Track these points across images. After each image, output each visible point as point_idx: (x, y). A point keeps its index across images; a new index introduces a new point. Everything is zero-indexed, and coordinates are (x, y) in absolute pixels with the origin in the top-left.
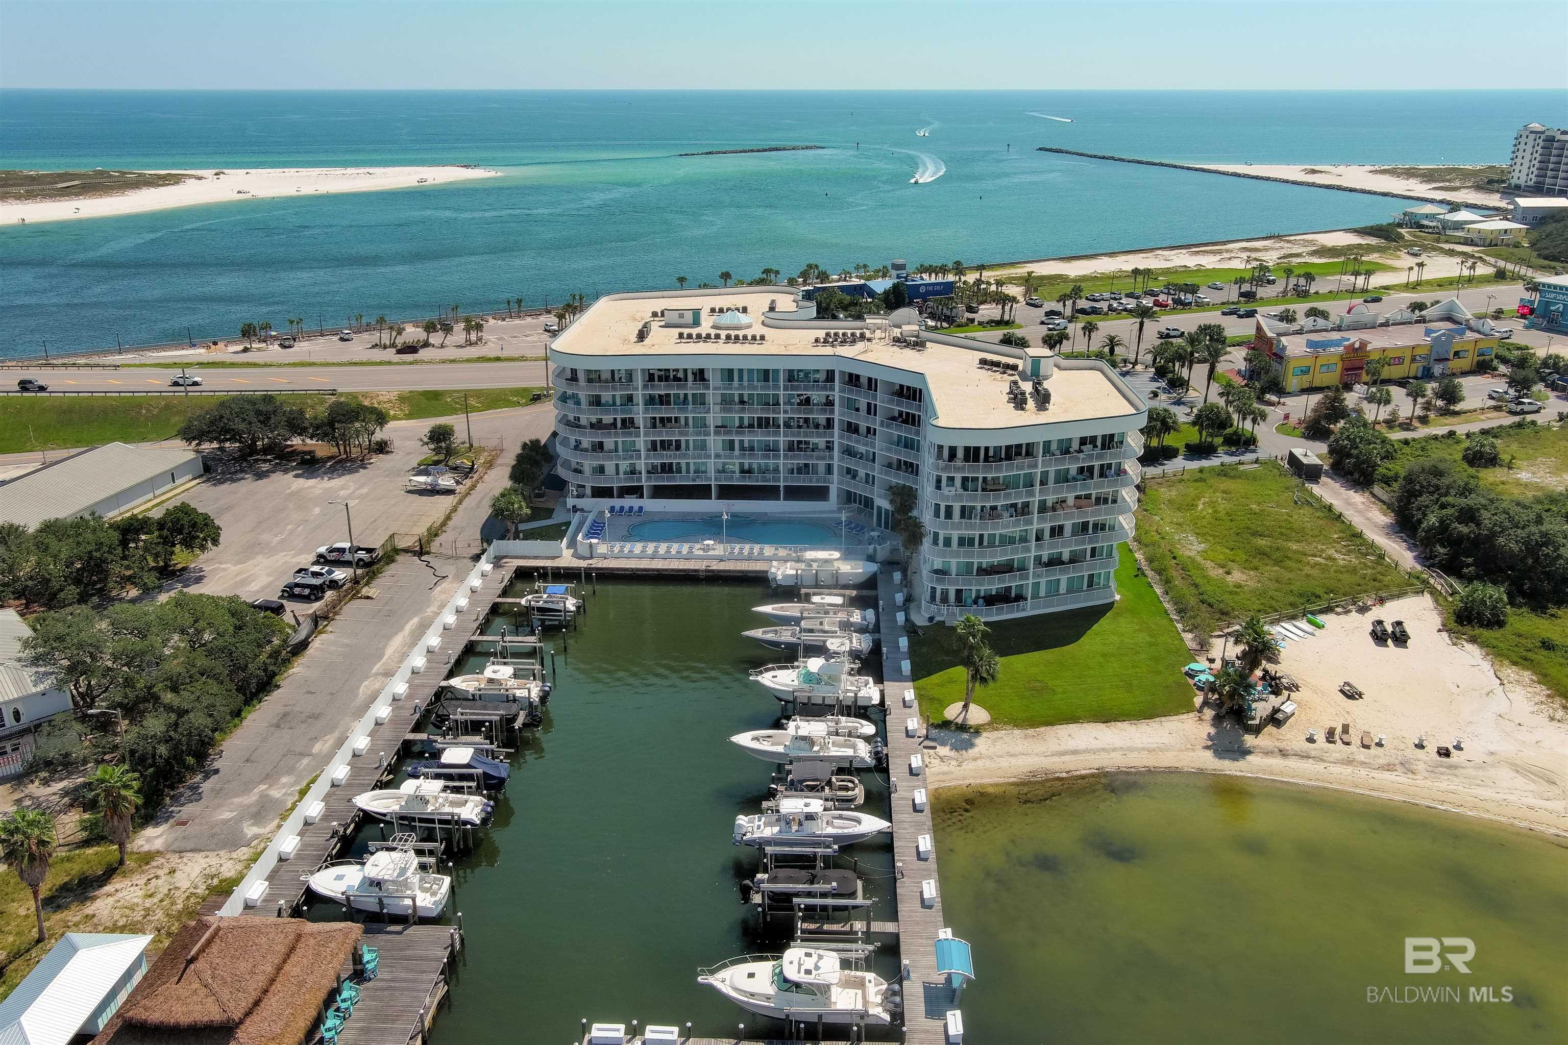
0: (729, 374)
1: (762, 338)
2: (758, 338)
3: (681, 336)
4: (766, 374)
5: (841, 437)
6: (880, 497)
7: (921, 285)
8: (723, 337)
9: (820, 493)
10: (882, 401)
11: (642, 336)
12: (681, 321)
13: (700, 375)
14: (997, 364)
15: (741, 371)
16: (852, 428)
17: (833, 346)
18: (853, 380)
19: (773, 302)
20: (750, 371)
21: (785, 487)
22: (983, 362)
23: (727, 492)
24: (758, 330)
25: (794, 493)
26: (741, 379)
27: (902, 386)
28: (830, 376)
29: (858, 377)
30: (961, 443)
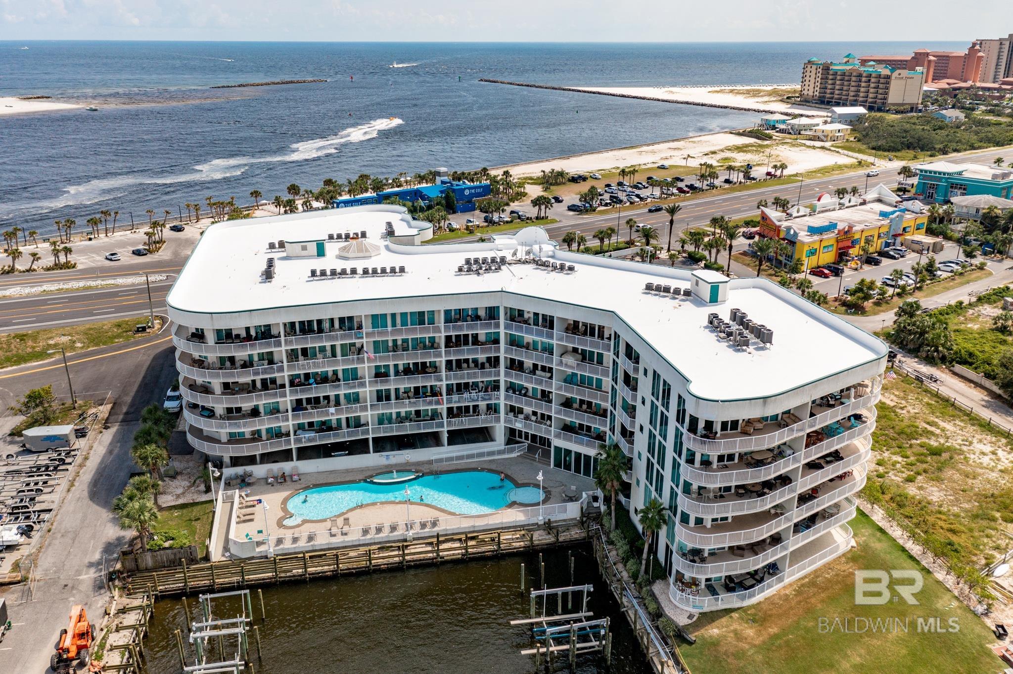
0: (378, 320)
1: (402, 270)
2: (397, 270)
3: (313, 273)
4: (420, 318)
5: (506, 374)
7: (465, 189)
8: (360, 271)
9: (483, 435)
10: (557, 339)
11: (268, 275)
12: (304, 253)
14: (667, 290)
15: (393, 316)
16: (515, 365)
17: (479, 274)
18: (516, 316)
19: (389, 224)
20: (403, 315)
21: (449, 432)
22: (649, 287)
23: (381, 444)
24: (390, 260)
25: (456, 437)
26: (394, 324)
27: (576, 323)
28: (492, 313)
29: (521, 313)
30: (718, 417)
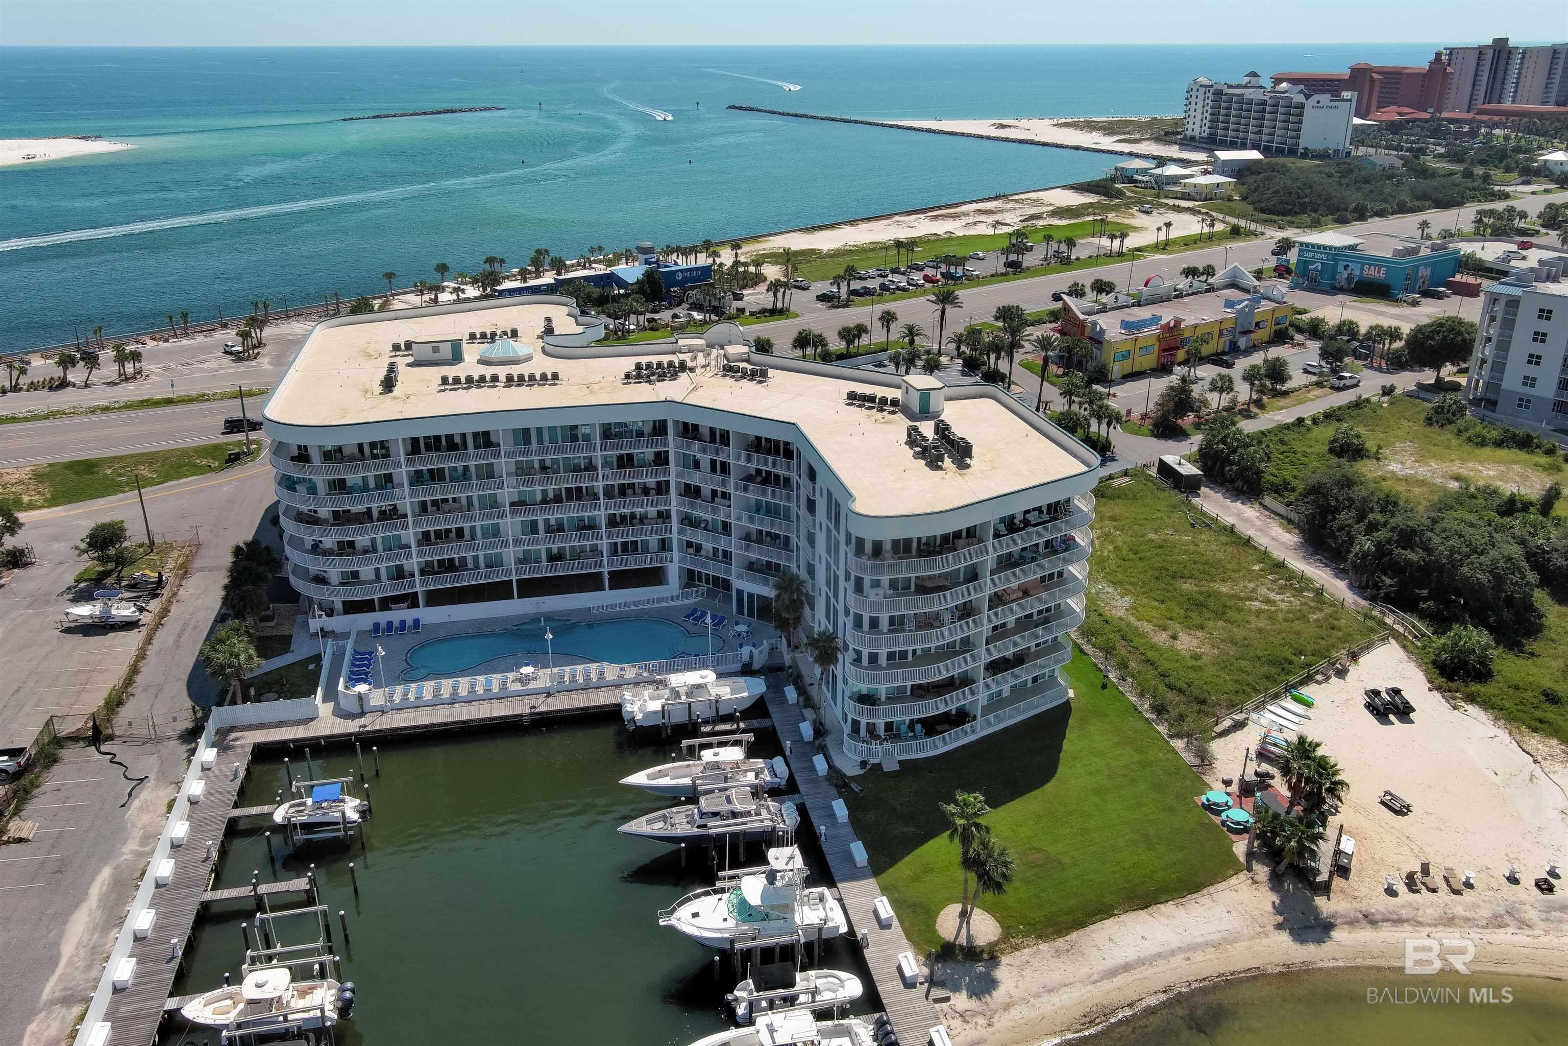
0: (524, 436)
1: (555, 376)
2: (549, 377)
3: (445, 380)
4: (572, 434)
5: (679, 503)
6: (740, 577)
7: (677, 271)
8: (502, 378)
9: (654, 577)
10: (736, 458)
11: (388, 384)
12: (436, 356)
13: (485, 440)
14: (871, 399)
15: (539, 430)
16: (690, 492)
17: (649, 382)
18: (689, 431)
19: (548, 320)
20: (552, 429)
21: (609, 573)
22: (852, 397)
23: (530, 588)
24: (541, 365)
25: (621, 580)
26: (540, 441)
27: (758, 439)
28: (660, 428)
29: (695, 427)
30: (887, 536)
